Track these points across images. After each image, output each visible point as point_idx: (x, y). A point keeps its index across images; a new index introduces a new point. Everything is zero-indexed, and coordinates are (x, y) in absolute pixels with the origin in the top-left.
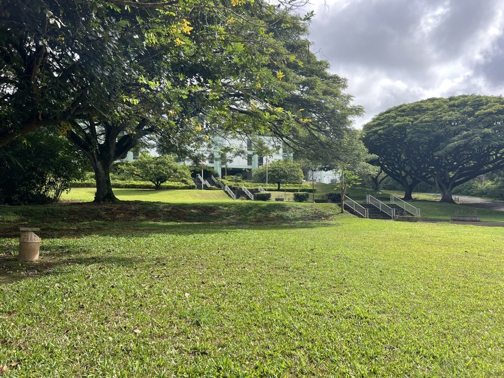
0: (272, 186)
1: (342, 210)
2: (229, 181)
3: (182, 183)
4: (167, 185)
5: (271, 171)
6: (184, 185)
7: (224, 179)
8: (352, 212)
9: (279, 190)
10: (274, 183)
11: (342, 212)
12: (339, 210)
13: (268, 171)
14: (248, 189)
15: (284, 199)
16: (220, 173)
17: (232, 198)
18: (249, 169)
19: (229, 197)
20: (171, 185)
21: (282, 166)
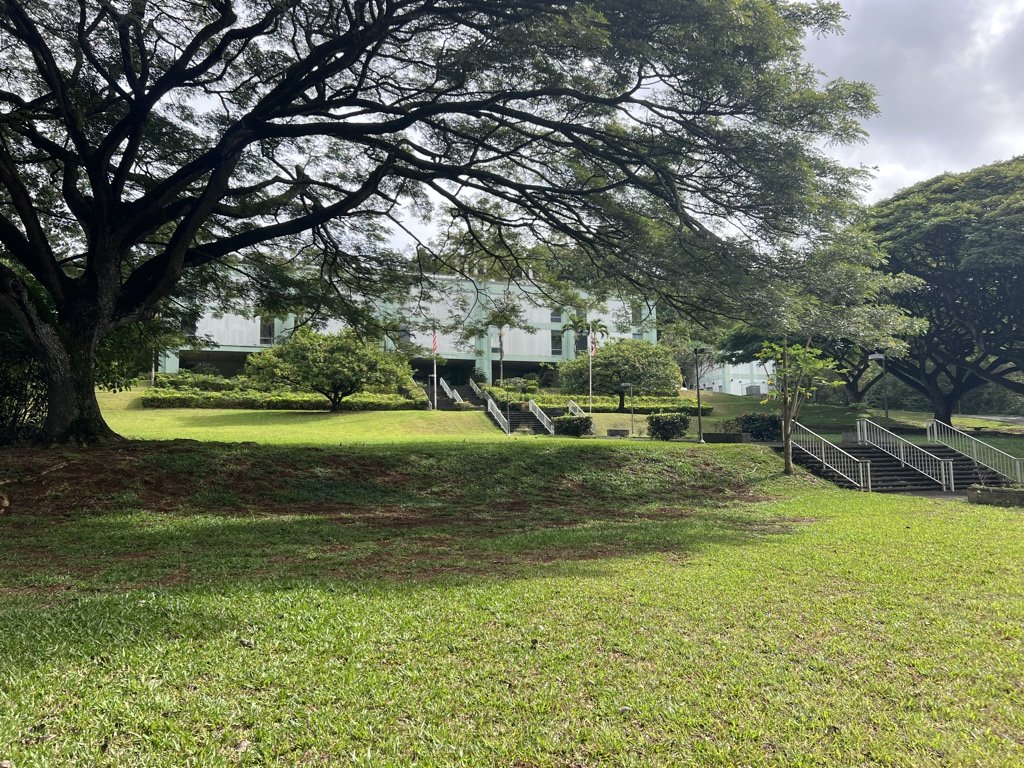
0: (607, 401)
1: (787, 464)
2: (508, 390)
3: (398, 396)
4: (364, 400)
5: (600, 365)
6: (402, 400)
7: (498, 385)
8: (817, 470)
9: (621, 410)
10: (611, 395)
11: (787, 472)
12: (776, 463)
13: (594, 366)
14: (541, 408)
15: (630, 432)
16: (488, 372)
17: (502, 429)
18: (553, 364)
19: (495, 428)
20: (372, 400)
21: (627, 353)
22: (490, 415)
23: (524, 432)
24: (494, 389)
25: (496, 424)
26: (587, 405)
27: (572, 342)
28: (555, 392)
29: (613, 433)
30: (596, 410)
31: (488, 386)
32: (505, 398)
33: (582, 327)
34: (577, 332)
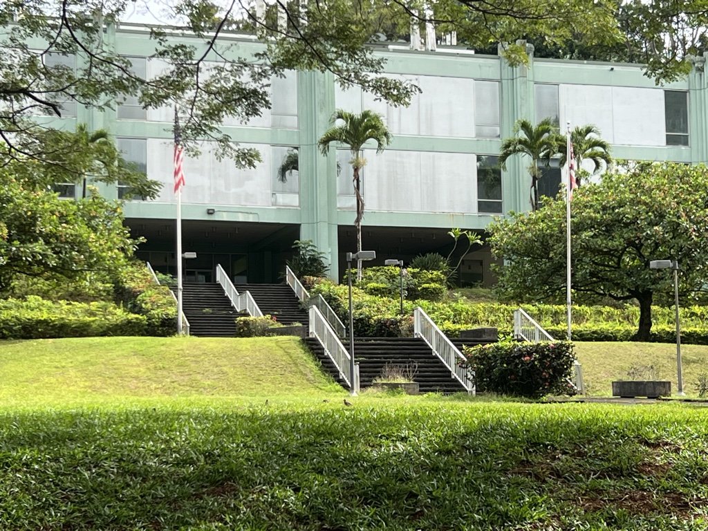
0: (610, 317)
2: (374, 292)
3: (111, 306)
4: (27, 315)
5: (593, 224)
6: (119, 314)
7: (350, 282)
9: (644, 335)
10: (618, 302)
13: (577, 229)
14: (447, 332)
15: (674, 387)
16: (329, 252)
17: (340, 381)
18: (483, 234)
19: (323, 379)
20: (44, 316)
21: (658, 195)
22: (313, 347)
23: (394, 388)
24: (343, 289)
25: (328, 367)
26: (561, 327)
27: (527, 179)
28: (486, 298)
29: (627, 391)
30: (582, 337)
31: (328, 284)
32: (365, 310)
33: (549, 145)
34: (536, 157)
